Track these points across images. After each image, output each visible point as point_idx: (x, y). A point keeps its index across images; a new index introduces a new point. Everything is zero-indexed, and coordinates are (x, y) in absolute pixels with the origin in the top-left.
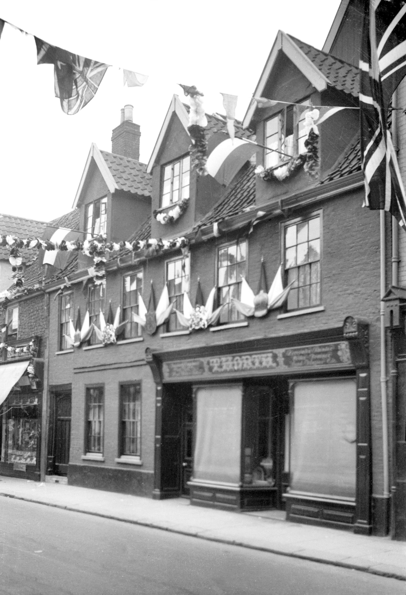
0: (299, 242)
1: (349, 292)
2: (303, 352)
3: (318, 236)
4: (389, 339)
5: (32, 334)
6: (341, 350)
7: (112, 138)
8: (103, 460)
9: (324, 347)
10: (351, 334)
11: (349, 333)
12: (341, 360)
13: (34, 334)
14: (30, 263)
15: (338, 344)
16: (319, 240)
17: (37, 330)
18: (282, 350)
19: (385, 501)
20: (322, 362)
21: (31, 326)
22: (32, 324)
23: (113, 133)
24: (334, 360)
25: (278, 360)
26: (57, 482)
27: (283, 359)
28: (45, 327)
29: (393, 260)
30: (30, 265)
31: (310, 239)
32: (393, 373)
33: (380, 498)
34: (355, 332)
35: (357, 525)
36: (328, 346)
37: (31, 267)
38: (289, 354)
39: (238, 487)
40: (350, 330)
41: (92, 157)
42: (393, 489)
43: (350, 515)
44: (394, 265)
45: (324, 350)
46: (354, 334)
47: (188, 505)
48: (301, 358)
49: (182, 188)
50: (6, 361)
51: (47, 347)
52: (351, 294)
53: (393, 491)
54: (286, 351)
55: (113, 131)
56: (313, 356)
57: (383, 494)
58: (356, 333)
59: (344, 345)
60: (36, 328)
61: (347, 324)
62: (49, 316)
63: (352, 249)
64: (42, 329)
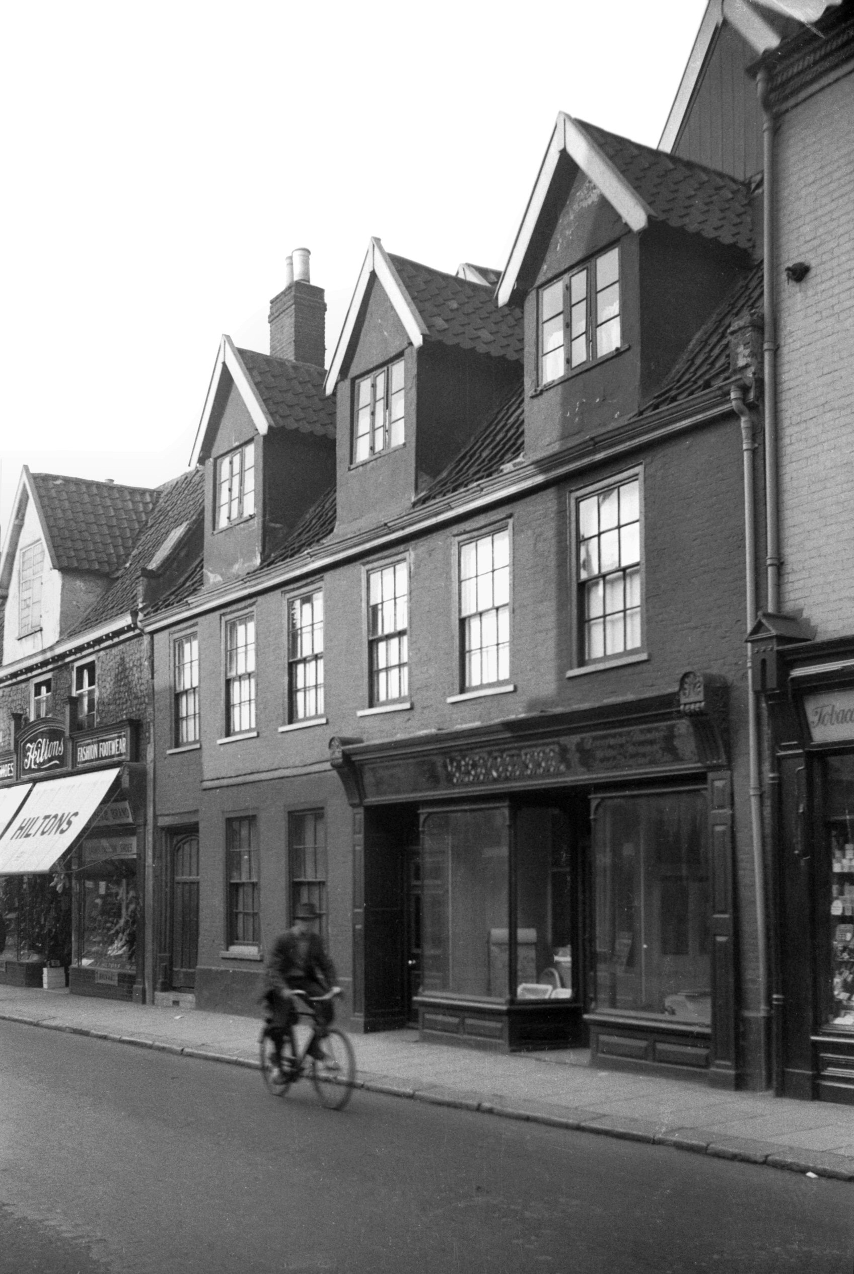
0: (602, 530)
1: (692, 624)
2: (612, 741)
3: (637, 517)
4: (765, 713)
5: (122, 716)
6: (680, 736)
7: (269, 317)
8: (259, 958)
9: (649, 731)
10: (692, 707)
11: (691, 703)
12: (681, 755)
13: (126, 714)
14: (119, 573)
15: (673, 726)
16: (637, 524)
17: (131, 706)
18: (575, 739)
19: (762, 1022)
20: (647, 760)
21: (120, 698)
22: (123, 695)
23: (271, 308)
24: (668, 757)
25: (568, 756)
26: (176, 1003)
27: (578, 755)
28: (147, 700)
29: (769, 562)
30: (118, 578)
31: (622, 523)
32: (773, 779)
33: (754, 1017)
34: (700, 702)
35: (713, 1069)
36: (657, 729)
37: (120, 581)
38: (588, 746)
39: (505, 1004)
40: (691, 699)
41: (224, 364)
42: (777, 1000)
43: (703, 1052)
44: (770, 571)
45: (649, 736)
46: (698, 705)
47: (416, 1042)
48: (611, 753)
49: (391, 423)
50: (75, 769)
51: (152, 740)
52: (696, 628)
53: (775, 1003)
54: (583, 739)
55: (272, 302)
56: (631, 749)
57: (758, 1010)
58: (703, 704)
59: (683, 726)
60: (129, 703)
61: (686, 686)
62: (153, 678)
63: (695, 542)
64: (141, 704)
